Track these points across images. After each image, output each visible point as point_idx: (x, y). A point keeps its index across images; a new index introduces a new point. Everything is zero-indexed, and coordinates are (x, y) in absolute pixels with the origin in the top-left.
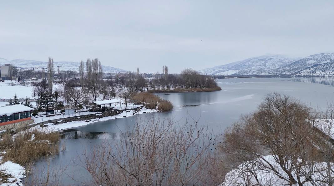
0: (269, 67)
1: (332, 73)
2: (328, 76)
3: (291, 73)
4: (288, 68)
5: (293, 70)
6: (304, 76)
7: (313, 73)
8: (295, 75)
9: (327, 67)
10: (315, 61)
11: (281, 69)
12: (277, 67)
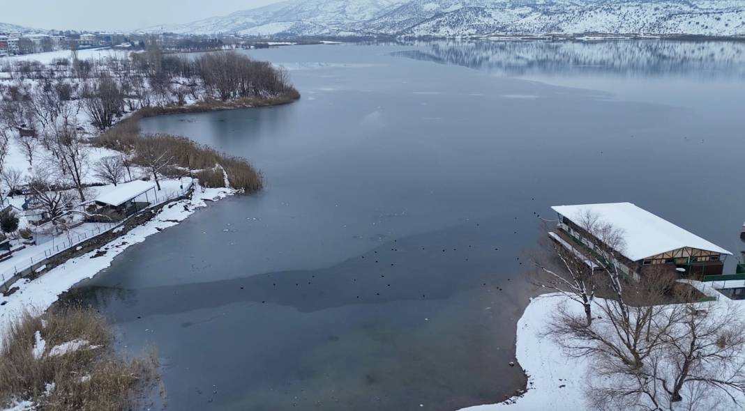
0: (352, 16)
1: (466, 33)
2: (460, 37)
3: (395, 32)
4: (389, 19)
5: (399, 23)
6: (421, 39)
7: (434, 31)
8: (403, 36)
9: (459, 20)
10: (438, 5)
11: (376, 22)
12: (368, 17)
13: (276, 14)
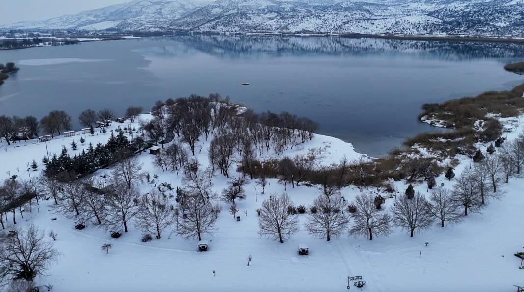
0: (166, 16)
1: (233, 30)
2: (228, 33)
3: (190, 28)
4: (188, 19)
5: (193, 23)
6: (204, 33)
7: (213, 29)
8: (192, 32)
9: (230, 21)
10: (221, 10)
11: (180, 21)
12: (178, 17)
13: (112, 14)
